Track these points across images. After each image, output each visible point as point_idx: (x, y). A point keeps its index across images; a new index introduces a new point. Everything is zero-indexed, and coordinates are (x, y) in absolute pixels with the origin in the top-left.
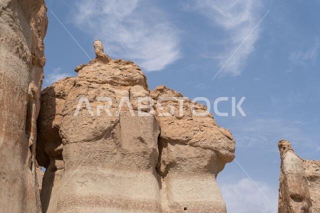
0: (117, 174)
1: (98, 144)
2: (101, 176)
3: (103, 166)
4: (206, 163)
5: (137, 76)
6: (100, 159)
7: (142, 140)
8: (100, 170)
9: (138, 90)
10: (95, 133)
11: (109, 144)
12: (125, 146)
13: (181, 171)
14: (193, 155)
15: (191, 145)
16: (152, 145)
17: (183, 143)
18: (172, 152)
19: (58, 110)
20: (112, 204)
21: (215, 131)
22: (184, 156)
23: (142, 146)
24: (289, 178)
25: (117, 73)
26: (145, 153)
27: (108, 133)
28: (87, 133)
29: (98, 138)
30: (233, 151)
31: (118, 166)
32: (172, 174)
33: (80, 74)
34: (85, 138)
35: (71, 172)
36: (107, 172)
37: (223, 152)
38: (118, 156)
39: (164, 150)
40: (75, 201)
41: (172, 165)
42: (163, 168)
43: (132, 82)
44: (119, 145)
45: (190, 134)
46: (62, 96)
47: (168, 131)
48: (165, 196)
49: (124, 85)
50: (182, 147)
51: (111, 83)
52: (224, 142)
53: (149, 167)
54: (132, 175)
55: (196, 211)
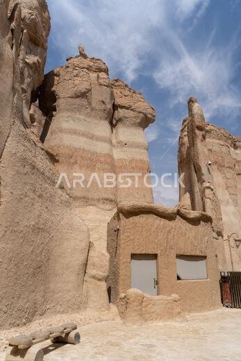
0: (88, 119)
1: (78, 101)
2: (78, 119)
3: (80, 114)
4: (139, 121)
5: (103, 67)
6: (79, 109)
7: (103, 102)
8: (78, 115)
9: (103, 75)
10: (76, 94)
11: (84, 102)
12: (94, 105)
13: (124, 124)
14: (132, 116)
15: (132, 110)
16: (109, 106)
17: (127, 108)
18: (120, 113)
19: (56, 83)
20: (83, 135)
21: (146, 104)
22: (127, 116)
23: (103, 106)
25: (91, 64)
26: (105, 110)
27: (83, 95)
28: (71, 93)
29: (78, 97)
30: (154, 116)
31: (89, 115)
32: (119, 125)
33: (69, 61)
34: (70, 96)
35: (60, 115)
36: (82, 117)
37: (149, 116)
38: (89, 110)
39: (116, 112)
40: (61, 131)
41: (119, 120)
42: (114, 122)
43: (100, 70)
44: (90, 104)
45: (132, 104)
46: (58, 75)
47: (119, 101)
49: (95, 71)
50: (126, 111)
51: (88, 69)
52: (150, 111)
53: (106, 118)
54: (96, 122)
55: (131, 146)
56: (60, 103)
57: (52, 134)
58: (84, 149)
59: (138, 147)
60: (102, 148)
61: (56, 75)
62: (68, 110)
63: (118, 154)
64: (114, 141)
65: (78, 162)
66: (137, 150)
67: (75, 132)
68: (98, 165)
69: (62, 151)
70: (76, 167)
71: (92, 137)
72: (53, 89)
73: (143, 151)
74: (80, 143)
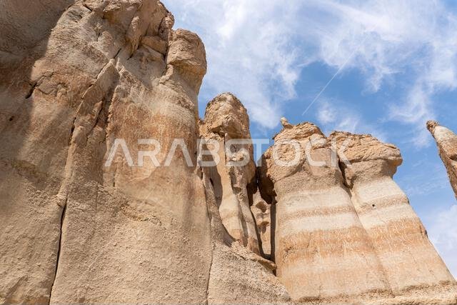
0: (314, 193)
1: (295, 177)
2: (303, 197)
3: (302, 190)
4: (380, 169)
5: (312, 128)
6: (300, 186)
8: (300, 193)
9: (315, 137)
10: (291, 171)
11: (303, 175)
12: (315, 173)
13: (362, 181)
14: (368, 167)
15: (364, 160)
16: (335, 168)
17: (358, 161)
19: (268, 166)
20: (314, 213)
22: (361, 169)
23: (327, 170)
24: (444, 145)
26: (330, 174)
27: (300, 168)
28: (286, 172)
29: (294, 173)
30: (399, 156)
31: (314, 188)
32: (356, 184)
33: (276, 139)
34: (285, 175)
35: (281, 199)
36: (306, 193)
37: (391, 158)
38: (312, 181)
39: (346, 170)
40: (287, 217)
41: (354, 178)
42: (349, 182)
43: (310, 133)
44: (310, 174)
45: (361, 154)
46: (269, 158)
48: (355, 201)
49: (305, 137)
50: (358, 164)
51: (296, 138)
52: (390, 151)
53: (336, 183)
54: (325, 191)
55: (383, 205)
56: (279, 187)
57: (279, 225)
58: (320, 231)
59: (392, 203)
60: (344, 221)
61: (267, 158)
62: (288, 191)
63: (368, 222)
64: (357, 207)
65: (319, 249)
66: (393, 207)
67: (304, 214)
68: (346, 245)
69: (295, 241)
70: (318, 256)
71: (327, 212)
72: (267, 174)
73: (402, 206)
74: (313, 224)
